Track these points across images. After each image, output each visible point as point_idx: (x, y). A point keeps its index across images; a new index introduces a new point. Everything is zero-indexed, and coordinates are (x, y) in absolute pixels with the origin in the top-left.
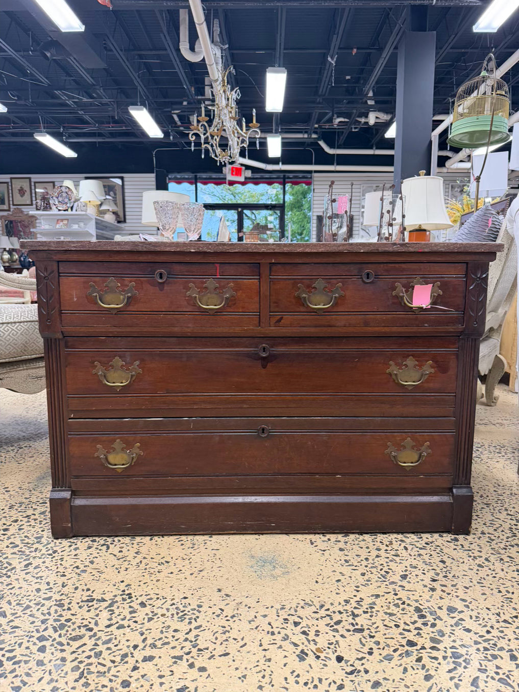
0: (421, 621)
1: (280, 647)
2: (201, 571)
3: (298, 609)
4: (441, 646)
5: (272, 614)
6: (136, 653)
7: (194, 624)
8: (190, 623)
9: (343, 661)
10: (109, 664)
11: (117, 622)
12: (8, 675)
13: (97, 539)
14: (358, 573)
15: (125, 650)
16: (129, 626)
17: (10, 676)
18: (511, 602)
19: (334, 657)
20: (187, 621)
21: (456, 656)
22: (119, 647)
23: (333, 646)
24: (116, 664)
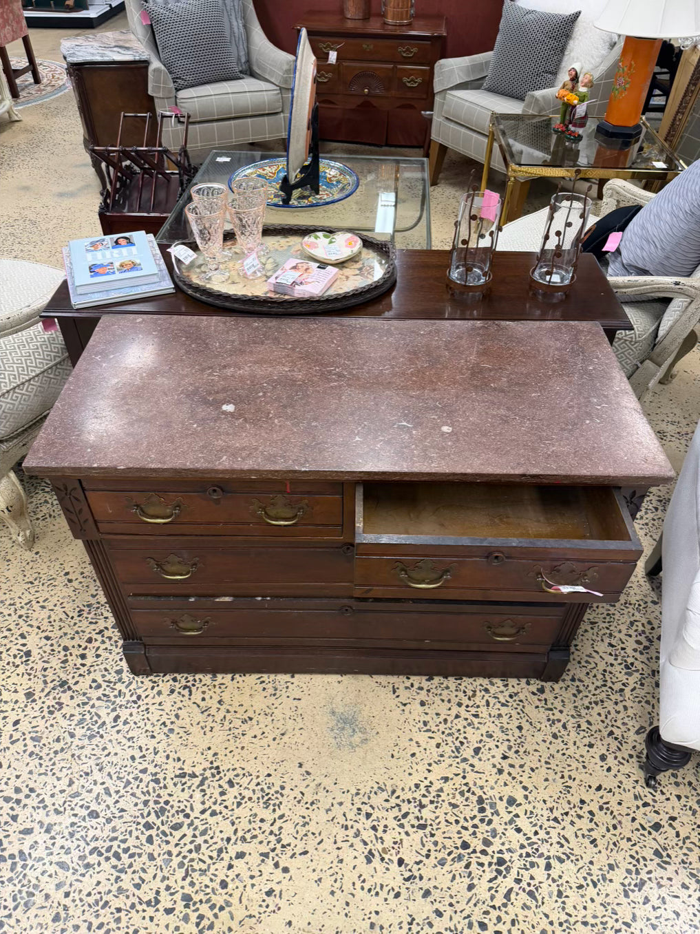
0: (479, 816)
1: (352, 846)
2: (283, 734)
3: (371, 795)
4: (489, 850)
5: (347, 799)
6: (230, 847)
7: (279, 813)
8: (274, 810)
9: (403, 866)
10: (209, 861)
11: (210, 808)
12: (128, 870)
13: (179, 677)
14: (434, 742)
15: (220, 844)
16: (221, 813)
17: (130, 871)
18: (569, 792)
19: (395, 859)
20: (271, 807)
21: (501, 862)
22: (214, 840)
23: (397, 845)
24: (214, 861)
